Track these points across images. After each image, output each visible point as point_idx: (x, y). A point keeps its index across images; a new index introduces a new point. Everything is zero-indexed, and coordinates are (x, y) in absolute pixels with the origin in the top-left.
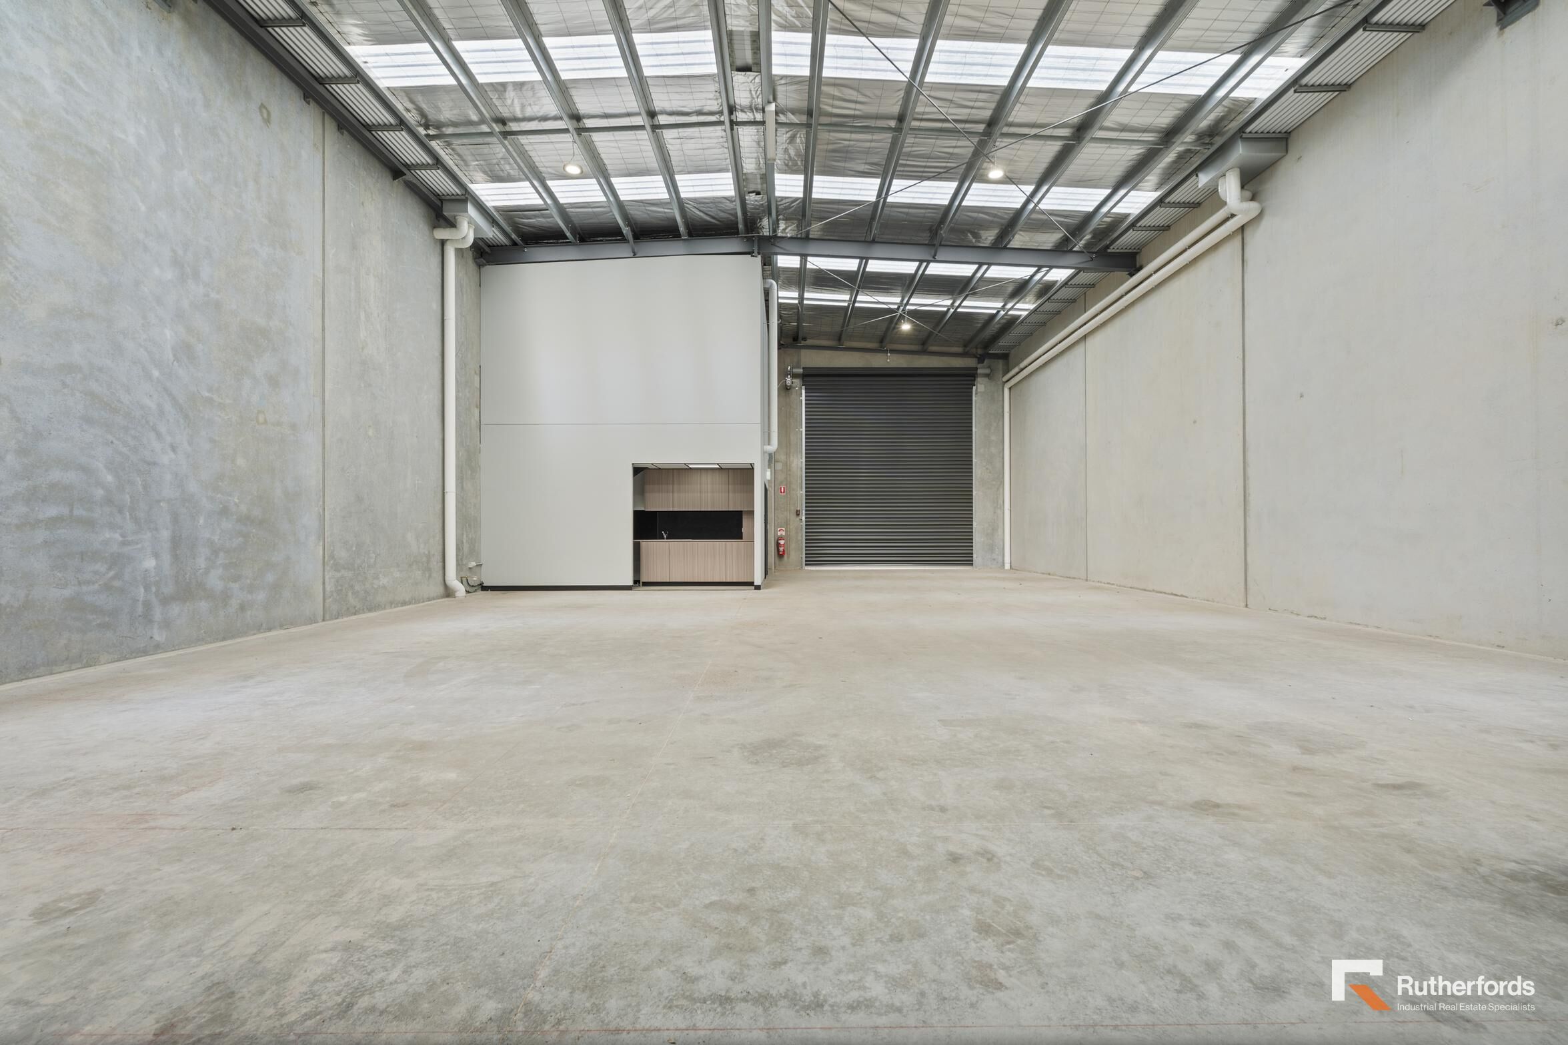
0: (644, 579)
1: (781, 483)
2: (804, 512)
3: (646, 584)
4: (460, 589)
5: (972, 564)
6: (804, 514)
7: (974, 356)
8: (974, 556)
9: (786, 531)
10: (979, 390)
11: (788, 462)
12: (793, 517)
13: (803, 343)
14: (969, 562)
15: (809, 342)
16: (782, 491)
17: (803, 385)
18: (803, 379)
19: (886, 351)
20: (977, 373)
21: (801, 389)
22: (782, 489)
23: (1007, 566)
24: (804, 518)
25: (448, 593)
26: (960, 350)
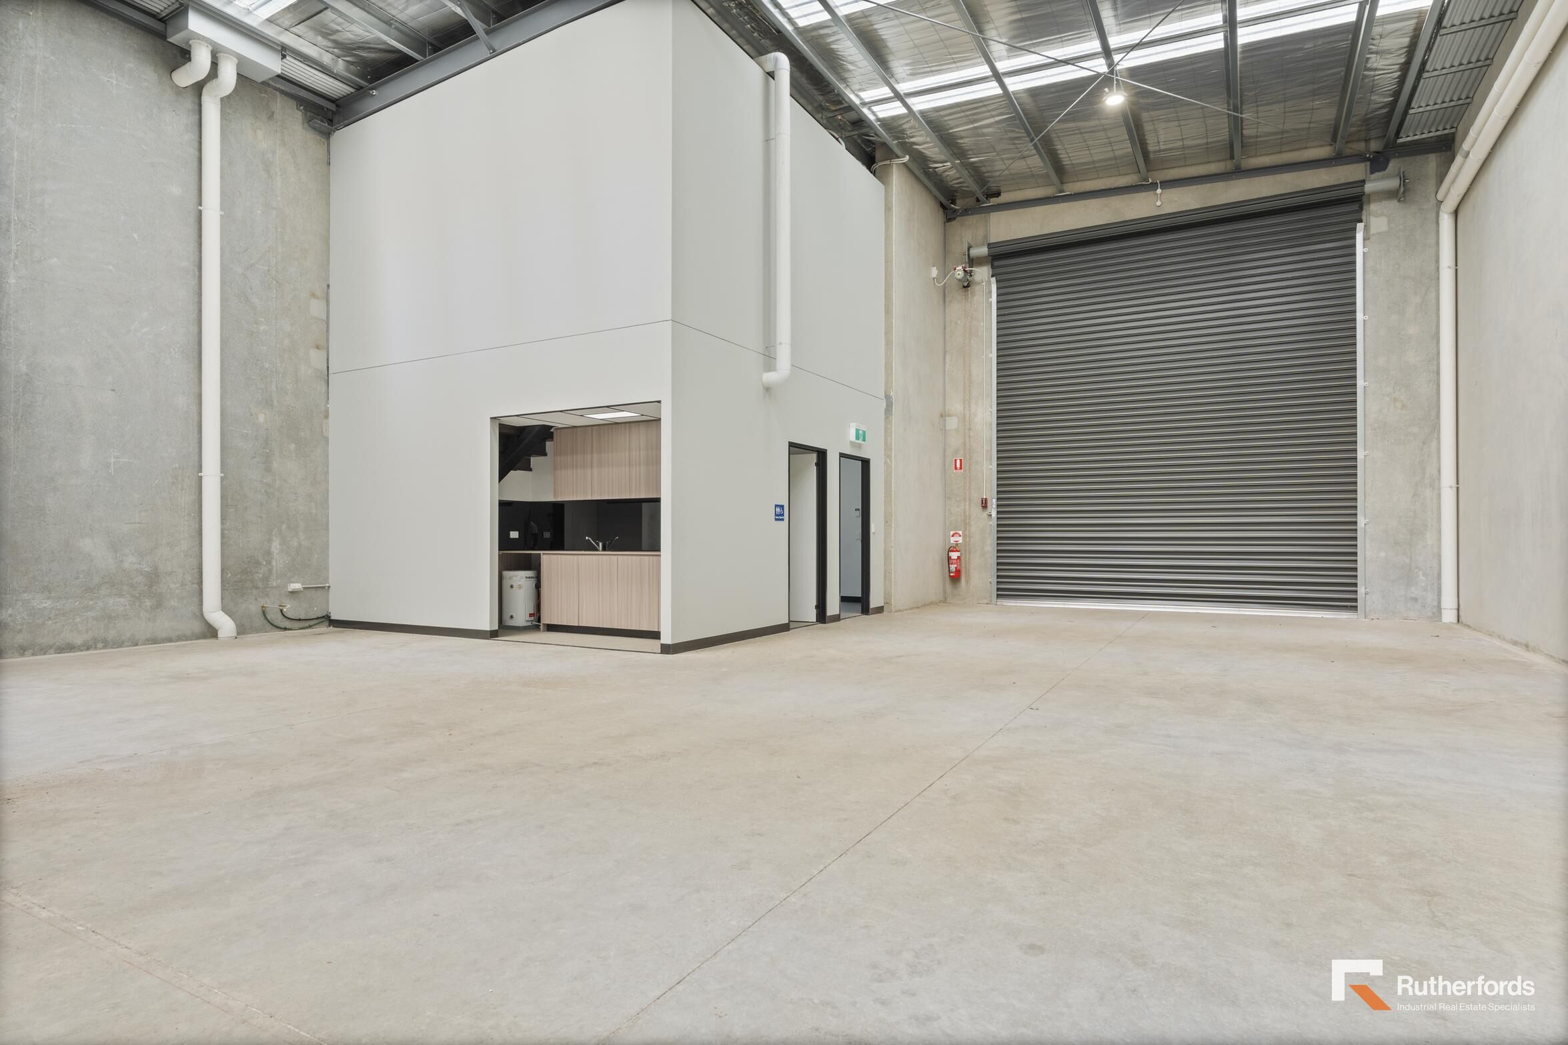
0: (546, 619)
1: (956, 451)
2: (994, 501)
3: (552, 628)
4: (225, 625)
5: (1355, 608)
6: (995, 506)
7: (1359, 158)
8: (1361, 590)
9: (965, 536)
10: (1373, 230)
11: (968, 415)
12: (976, 509)
13: (994, 201)
14: (1350, 604)
15: (1004, 198)
16: (958, 466)
17: (992, 276)
18: (993, 267)
19: (1153, 186)
20: (1363, 194)
21: (989, 283)
22: (958, 462)
23: (1449, 616)
24: (994, 514)
25: (211, 632)
26: (1324, 152)
